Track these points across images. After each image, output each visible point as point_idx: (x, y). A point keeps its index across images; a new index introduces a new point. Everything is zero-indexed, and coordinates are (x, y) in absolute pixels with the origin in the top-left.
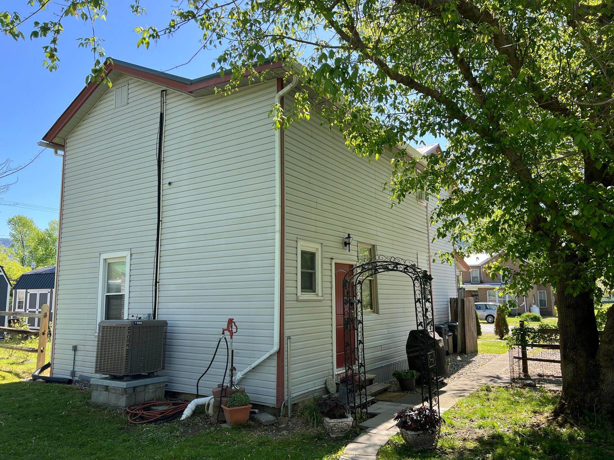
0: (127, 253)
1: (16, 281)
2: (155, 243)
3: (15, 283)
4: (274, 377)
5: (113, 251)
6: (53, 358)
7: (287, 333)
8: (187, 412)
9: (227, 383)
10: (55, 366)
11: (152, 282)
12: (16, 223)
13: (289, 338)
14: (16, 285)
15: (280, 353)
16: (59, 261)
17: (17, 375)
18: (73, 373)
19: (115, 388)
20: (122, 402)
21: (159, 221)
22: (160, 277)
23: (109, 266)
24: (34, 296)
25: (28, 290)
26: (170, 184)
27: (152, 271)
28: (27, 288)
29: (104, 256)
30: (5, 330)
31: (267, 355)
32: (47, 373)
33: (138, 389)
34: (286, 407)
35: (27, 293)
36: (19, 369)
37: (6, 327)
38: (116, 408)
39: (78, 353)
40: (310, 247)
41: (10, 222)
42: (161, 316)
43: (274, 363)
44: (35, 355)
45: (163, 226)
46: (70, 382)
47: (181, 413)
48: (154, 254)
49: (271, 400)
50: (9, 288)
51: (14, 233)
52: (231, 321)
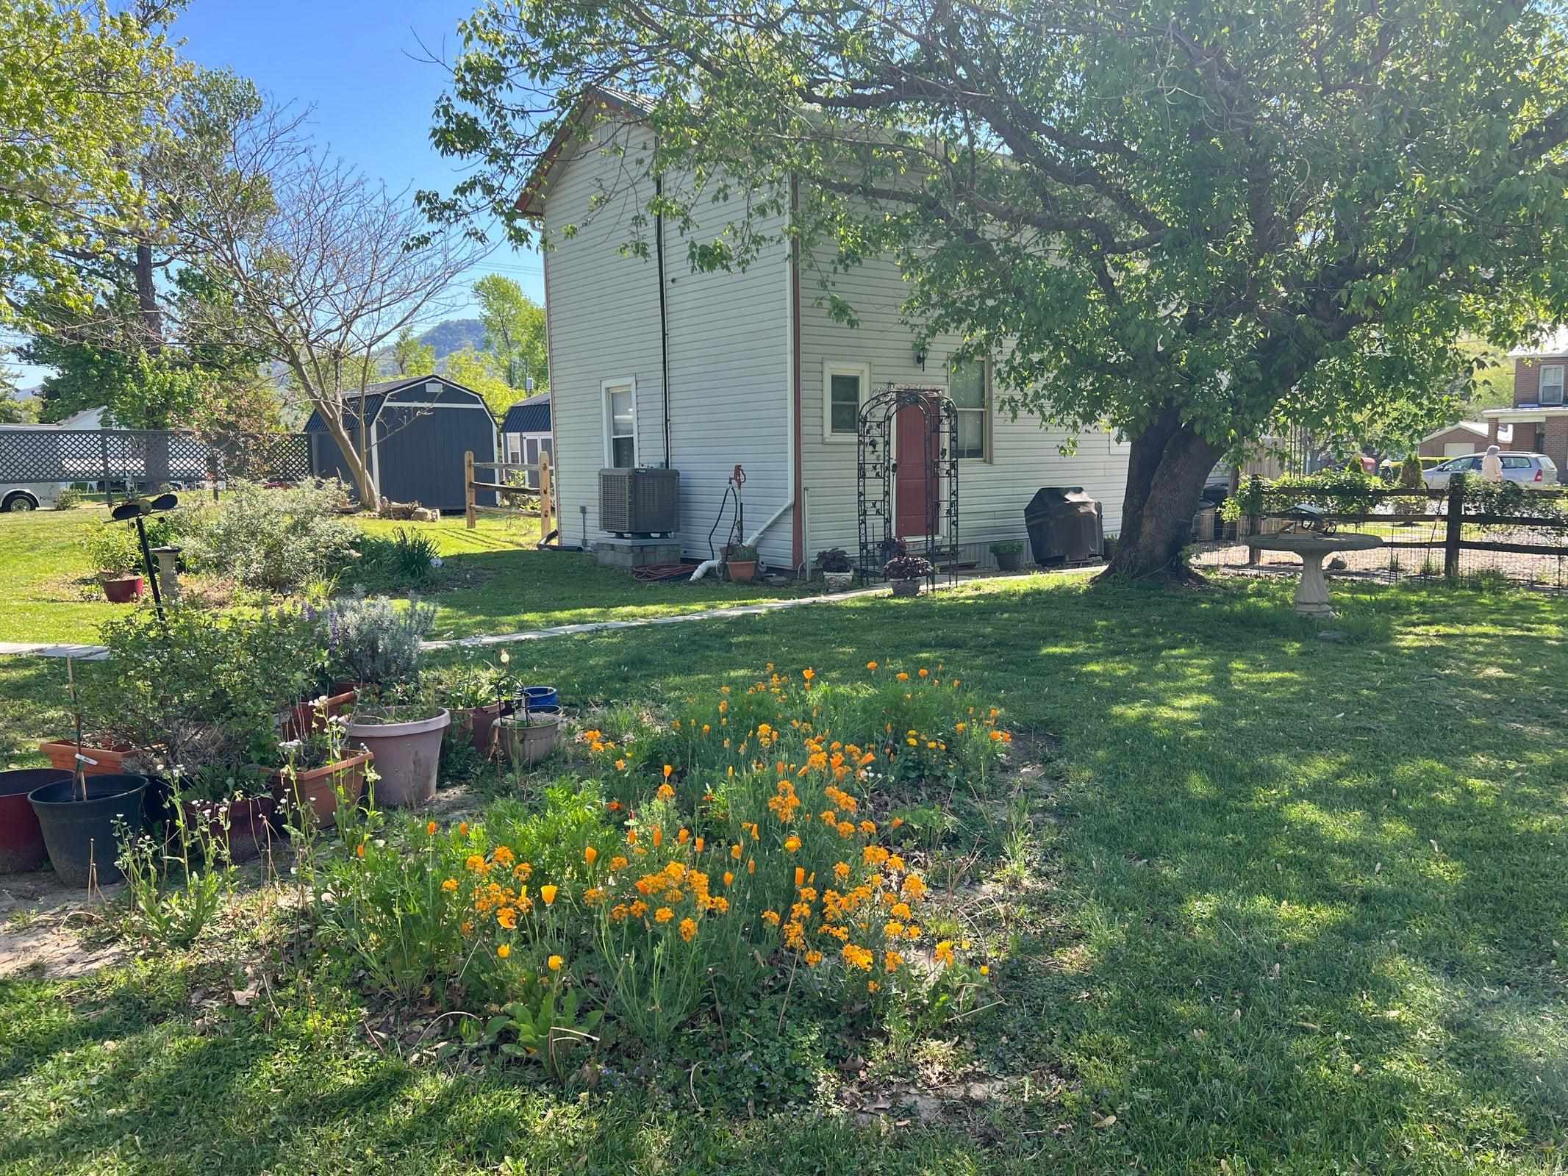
0: (631, 380)
1: (503, 417)
2: (661, 366)
3: (502, 421)
4: (790, 536)
5: (619, 376)
6: (559, 524)
7: (805, 483)
8: (697, 573)
9: (734, 541)
10: (563, 534)
11: (661, 420)
12: (488, 294)
13: (806, 489)
14: (504, 425)
15: (797, 506)
16: (553, 391)
17: (520, 545)
18: (585, 541)
19: (623, 546)
20: (629, 562)
21: (664, 335)
22: (672, 413)
23: (613, 397)
24: (532, 443)
25: (524, 434)
26: (673, 281)
27: (660, 405)
28: (521, 430)
29: (606, 384)
30: (498, 488)
31: (781, 510)
32: (554, 542)
33: (646, 549)
34: (803, 570)
35: (522, 438)
36: (522, 540)
37: (497, 485)
38: (623, 567)
39: (588, 516)
40: (847, 369)
41: (477, 290)
42: (673, 466)
43: (790, 518)
44: (537, 521)
45: (670, 341)
46: (580, 549)
47: (691, 574)
48: (661, 381)
49: (787, 563)
50: (495, 429)
51: (488, 313)
52: (738, 469)
